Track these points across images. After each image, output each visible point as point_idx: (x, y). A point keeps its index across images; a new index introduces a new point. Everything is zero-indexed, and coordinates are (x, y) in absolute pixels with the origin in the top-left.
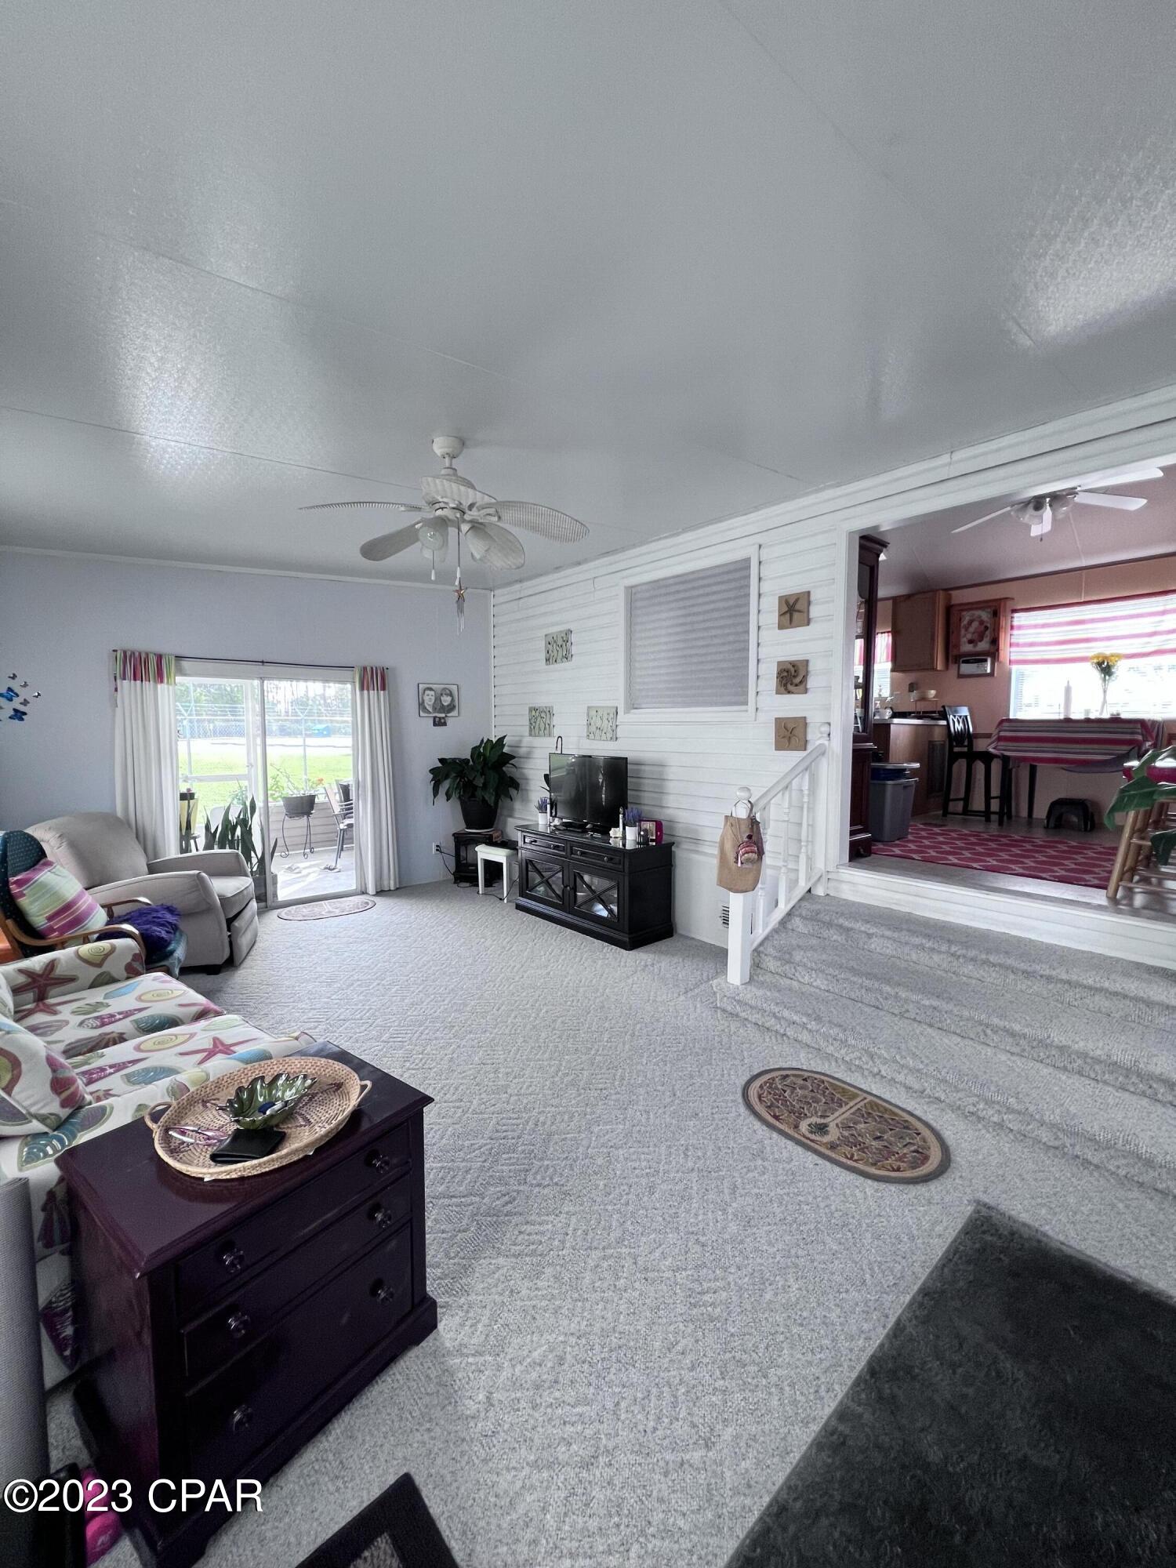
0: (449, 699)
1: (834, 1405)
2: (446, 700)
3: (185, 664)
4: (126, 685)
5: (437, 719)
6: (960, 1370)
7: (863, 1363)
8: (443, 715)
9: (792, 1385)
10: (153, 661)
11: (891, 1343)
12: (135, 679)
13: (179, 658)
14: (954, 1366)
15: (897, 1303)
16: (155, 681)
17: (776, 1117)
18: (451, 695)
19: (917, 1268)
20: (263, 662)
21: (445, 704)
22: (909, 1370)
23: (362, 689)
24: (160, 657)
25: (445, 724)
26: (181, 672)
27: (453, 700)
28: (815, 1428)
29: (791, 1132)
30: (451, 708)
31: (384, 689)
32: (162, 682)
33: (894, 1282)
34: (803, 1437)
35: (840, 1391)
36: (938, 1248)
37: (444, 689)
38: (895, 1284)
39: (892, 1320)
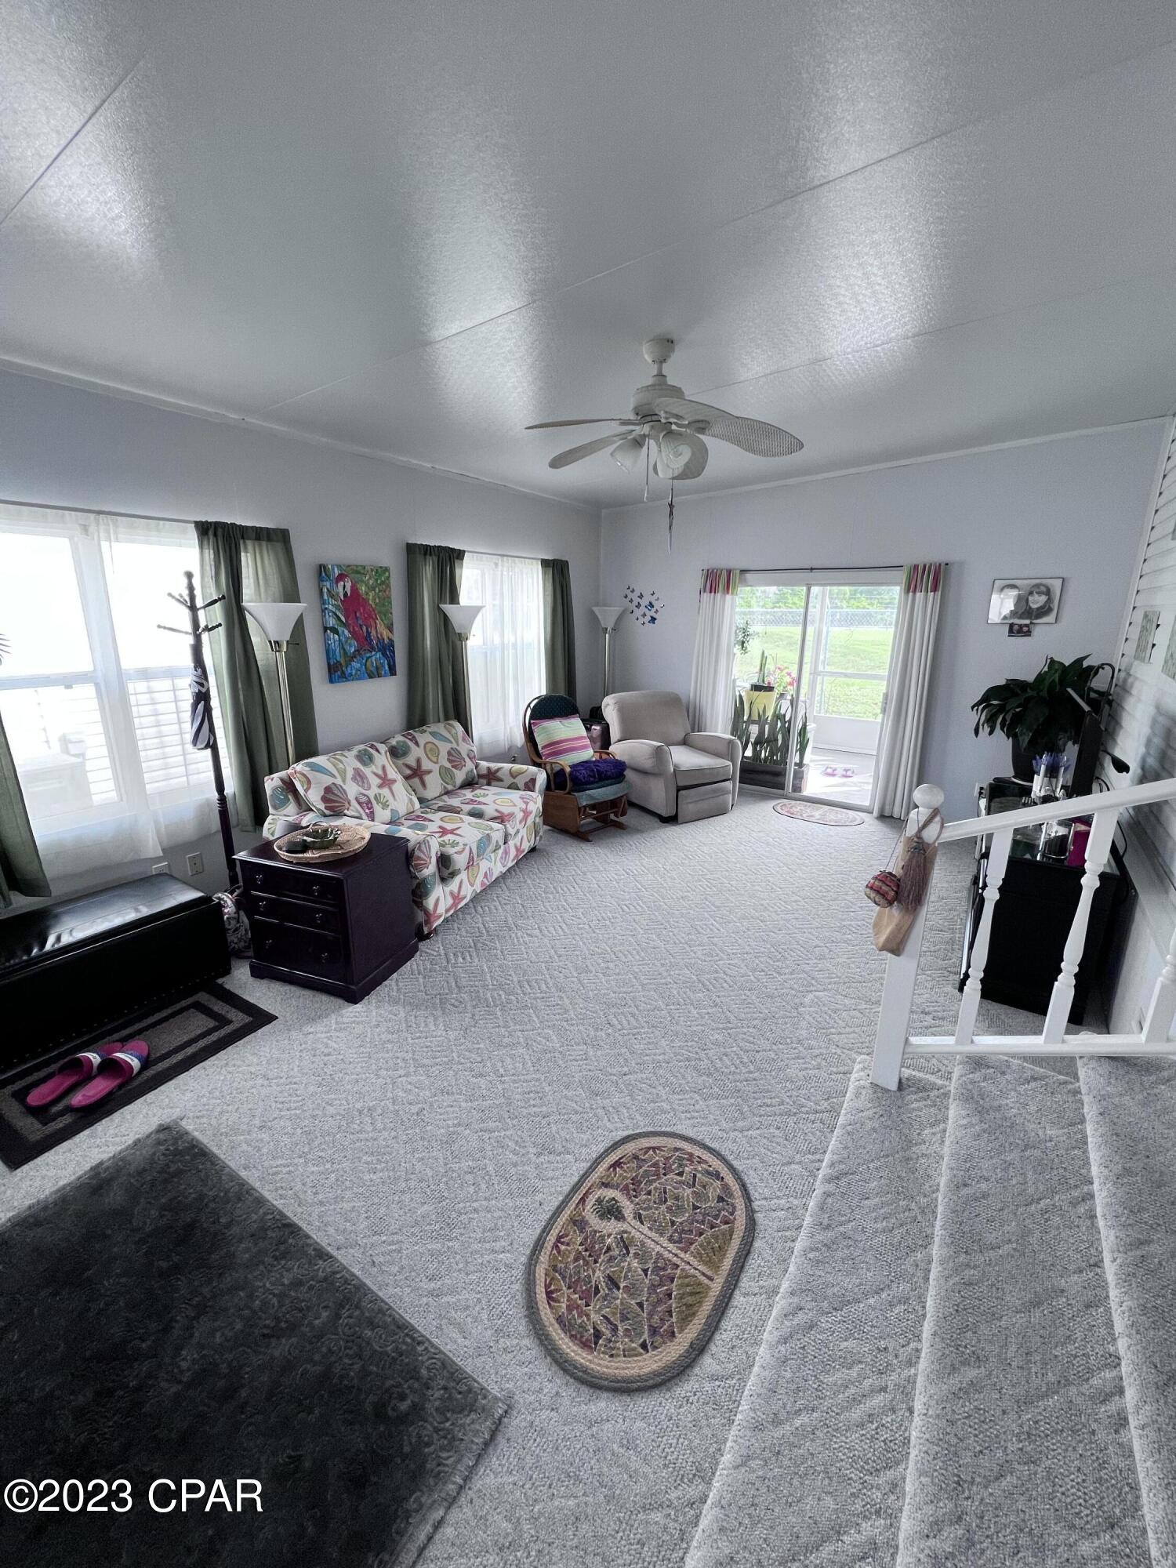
0: (1043, 599)
1: (269, 1198)
2: (1037, 601)
3: (748, 576)
4: (706, 596)
5: (1016, 628)
6: (275, 1300)
7: (295, 1220)
8: (1027, 622)
9: (289, 1173)
10: (724, 574)
11: (311, 1245)
12: (711, 592)
13: (743, 571)
14: (281, 1296)
15: (352, 1261)
16: (724, 593)
17: (617, 1164)
18: (1048, 592)
19: (391, 1291)
20: (812, 569)
21: (1034, 606)
22: (284, 1255)
23: (908, 591)
24: (729, 572)
25: (1028, 634)
26: (744, 583)
27: (1050, 600)
28: (257, 1185)
29: (594, 1177)
30: (1044, 611)
31: (935, 589)
32: (728, 593)
33: (377, 1262)
34: (251, 1177)
35: (278, 1203)
36: (422, 1323)
37: (1037, 586)
38: (374, 1262)
39: (334, 1253)
